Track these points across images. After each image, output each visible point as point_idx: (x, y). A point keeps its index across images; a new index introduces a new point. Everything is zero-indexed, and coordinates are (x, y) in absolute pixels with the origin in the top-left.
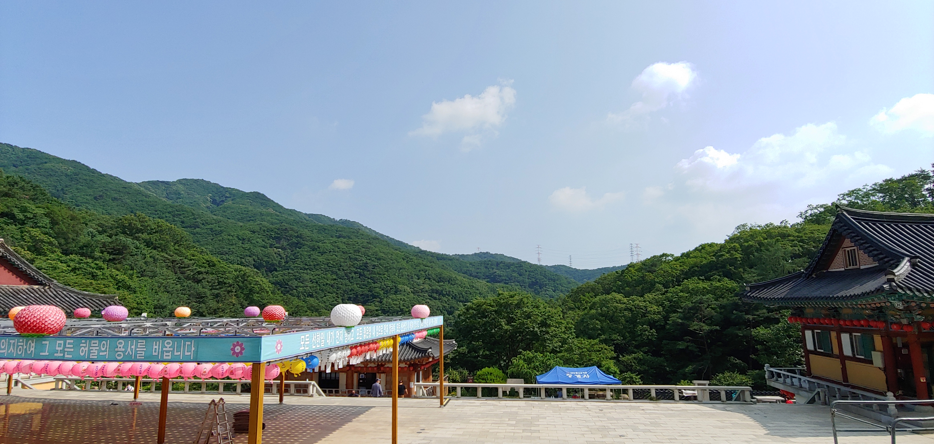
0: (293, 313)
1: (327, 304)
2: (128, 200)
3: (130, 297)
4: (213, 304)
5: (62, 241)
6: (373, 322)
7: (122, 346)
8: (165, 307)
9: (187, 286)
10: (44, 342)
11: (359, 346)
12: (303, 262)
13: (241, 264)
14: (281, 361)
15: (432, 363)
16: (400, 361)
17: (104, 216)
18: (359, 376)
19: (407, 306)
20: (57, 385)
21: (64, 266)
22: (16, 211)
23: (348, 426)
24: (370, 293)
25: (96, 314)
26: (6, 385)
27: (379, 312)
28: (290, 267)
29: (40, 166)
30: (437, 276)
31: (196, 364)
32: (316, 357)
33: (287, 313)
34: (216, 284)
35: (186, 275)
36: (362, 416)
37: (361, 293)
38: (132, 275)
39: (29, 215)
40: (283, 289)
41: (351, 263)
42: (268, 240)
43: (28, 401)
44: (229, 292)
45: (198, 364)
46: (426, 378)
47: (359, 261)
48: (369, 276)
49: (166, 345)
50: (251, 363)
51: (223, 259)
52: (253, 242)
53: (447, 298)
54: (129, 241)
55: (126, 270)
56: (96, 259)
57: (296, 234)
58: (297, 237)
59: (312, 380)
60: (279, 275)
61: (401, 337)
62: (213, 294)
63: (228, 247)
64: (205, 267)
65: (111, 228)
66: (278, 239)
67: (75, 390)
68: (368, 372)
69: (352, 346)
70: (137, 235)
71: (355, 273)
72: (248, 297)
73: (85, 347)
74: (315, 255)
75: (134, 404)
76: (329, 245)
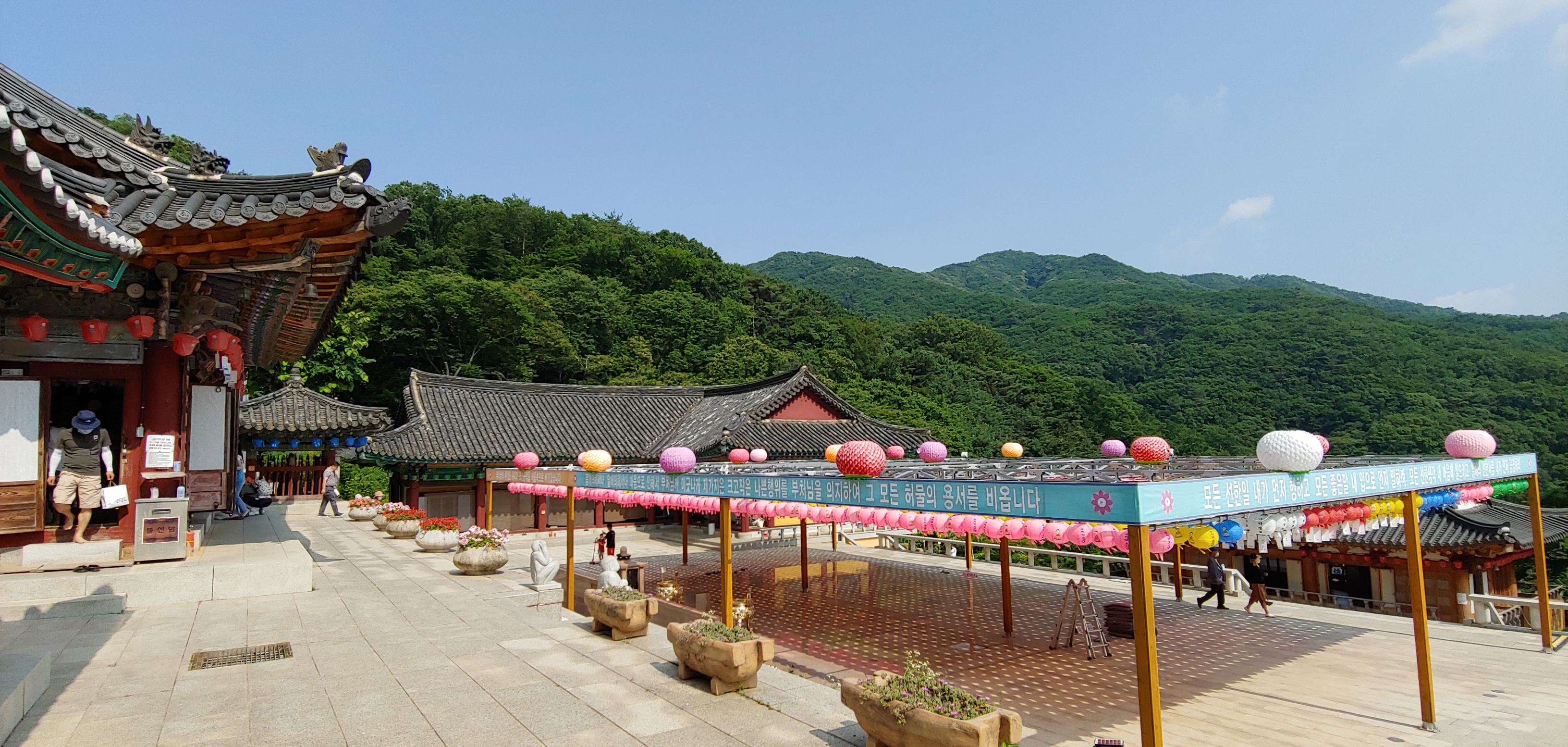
0: (1181, 452)
1: (1247, 435)
2: (921, 299)
3: (943, 430)
4: (1050, 438)
5: (861, 363)
6: (1351, 465)
7: (949, 492)
8: (987, 444)
9: (1011, 412)
10: (868, 486)
11: (1322, 509)
12: (1188, 363)
13: (1084, 374)
14: (1174, 525)
15: (1515, 557)
16: (1426, 548)
17: (898, 325)
18: (1331, 570)
19: (1434, 435)
20: (880, 542)
21: (866, 394)
22: (812, 331)
23: (1314, 657)
24: (1338, 412)
25: (911, 454)
26: (830, 538)
27: (1364, 448)
28: (1166, 372)
29: (825, 272)
30: (1510, 367)
31: (1043, 522)
32: (1238, 524)
33: (1172, 451)
34: (1051, 408)
35: (1008, 396)
36: (1344, 643)
37: (1317, 413)
38: (942, 400)
39: (825, 334)
40: (1158, 411)
41: (1286, 356)
42: (1123, 330)
43: (855, 560)
44: (1071, 419)
45: (1048, 522)
46: (1499, 587)
47: (1304, 350)
48: (1333, 379)
49: (1002, 493)
50: (1126, 526)
51: (1056, 369)
52: (1098, 336)
53: (1546, 414)
54: (931, 354)
55: (933, 394)
56: (898, 383)
57: (1170, 315)
58: (1173, 319)
59: (1231, 567)
60: (1149, 388)
61: (1423, 495)
62: (1048, 424)
63: (1061, 349)
64: (1032, 383)
65: (909, 339)
66: (1139, 327)
67: (899, 549)
68: (1349, 563)
69: (1307, 508)
70: (939, 345)
71: (1300, 374)
72: (1101, 426)
73: (910, 492)
74: (1210, 348)
75: (967, 574)
76: (1237, 326)
